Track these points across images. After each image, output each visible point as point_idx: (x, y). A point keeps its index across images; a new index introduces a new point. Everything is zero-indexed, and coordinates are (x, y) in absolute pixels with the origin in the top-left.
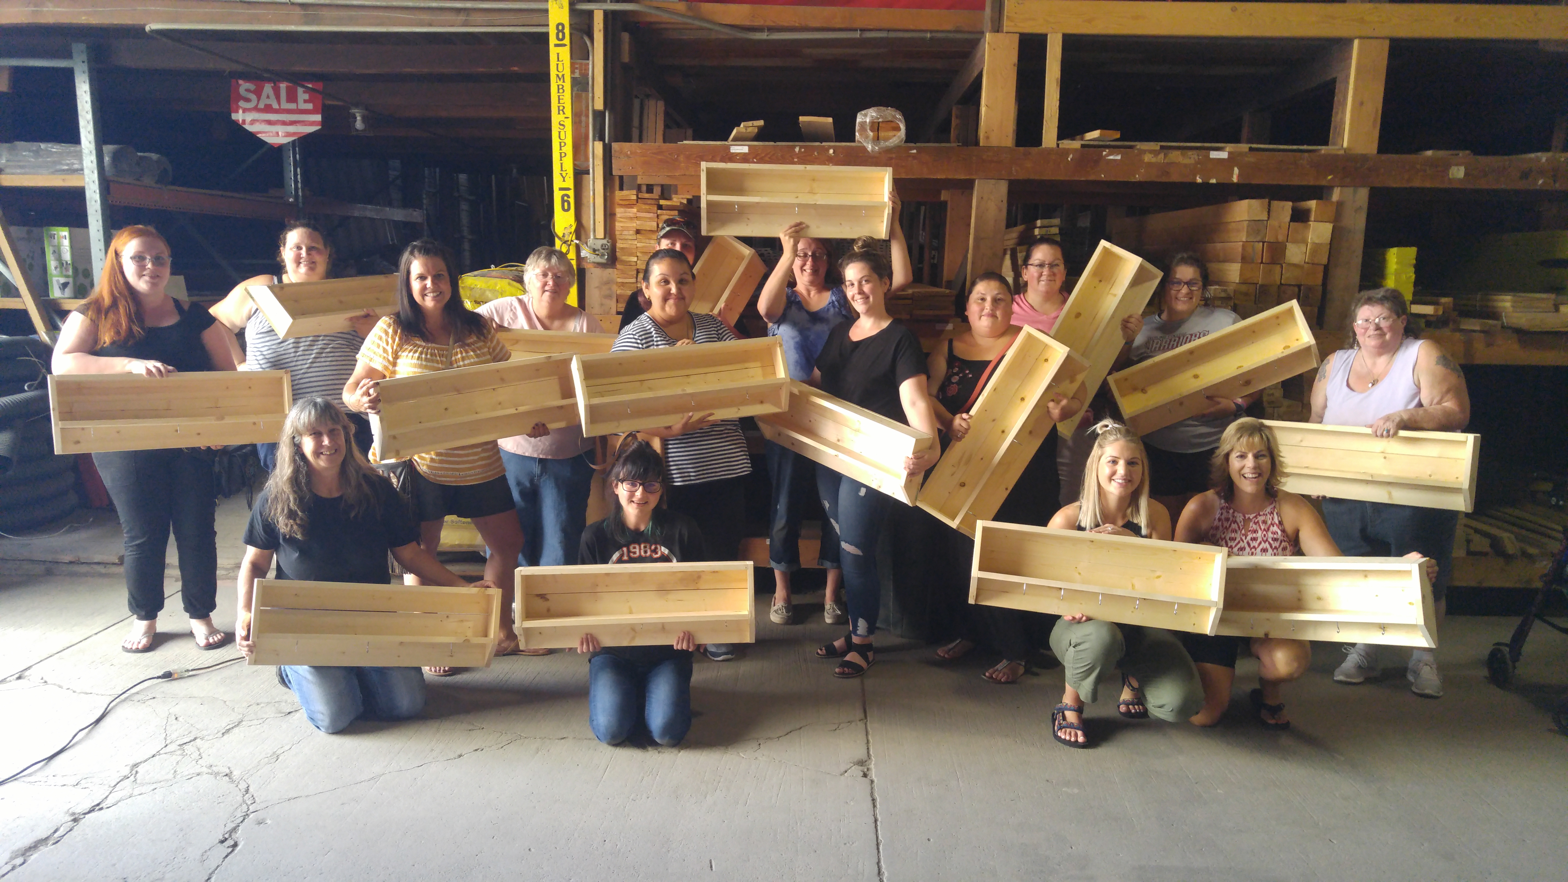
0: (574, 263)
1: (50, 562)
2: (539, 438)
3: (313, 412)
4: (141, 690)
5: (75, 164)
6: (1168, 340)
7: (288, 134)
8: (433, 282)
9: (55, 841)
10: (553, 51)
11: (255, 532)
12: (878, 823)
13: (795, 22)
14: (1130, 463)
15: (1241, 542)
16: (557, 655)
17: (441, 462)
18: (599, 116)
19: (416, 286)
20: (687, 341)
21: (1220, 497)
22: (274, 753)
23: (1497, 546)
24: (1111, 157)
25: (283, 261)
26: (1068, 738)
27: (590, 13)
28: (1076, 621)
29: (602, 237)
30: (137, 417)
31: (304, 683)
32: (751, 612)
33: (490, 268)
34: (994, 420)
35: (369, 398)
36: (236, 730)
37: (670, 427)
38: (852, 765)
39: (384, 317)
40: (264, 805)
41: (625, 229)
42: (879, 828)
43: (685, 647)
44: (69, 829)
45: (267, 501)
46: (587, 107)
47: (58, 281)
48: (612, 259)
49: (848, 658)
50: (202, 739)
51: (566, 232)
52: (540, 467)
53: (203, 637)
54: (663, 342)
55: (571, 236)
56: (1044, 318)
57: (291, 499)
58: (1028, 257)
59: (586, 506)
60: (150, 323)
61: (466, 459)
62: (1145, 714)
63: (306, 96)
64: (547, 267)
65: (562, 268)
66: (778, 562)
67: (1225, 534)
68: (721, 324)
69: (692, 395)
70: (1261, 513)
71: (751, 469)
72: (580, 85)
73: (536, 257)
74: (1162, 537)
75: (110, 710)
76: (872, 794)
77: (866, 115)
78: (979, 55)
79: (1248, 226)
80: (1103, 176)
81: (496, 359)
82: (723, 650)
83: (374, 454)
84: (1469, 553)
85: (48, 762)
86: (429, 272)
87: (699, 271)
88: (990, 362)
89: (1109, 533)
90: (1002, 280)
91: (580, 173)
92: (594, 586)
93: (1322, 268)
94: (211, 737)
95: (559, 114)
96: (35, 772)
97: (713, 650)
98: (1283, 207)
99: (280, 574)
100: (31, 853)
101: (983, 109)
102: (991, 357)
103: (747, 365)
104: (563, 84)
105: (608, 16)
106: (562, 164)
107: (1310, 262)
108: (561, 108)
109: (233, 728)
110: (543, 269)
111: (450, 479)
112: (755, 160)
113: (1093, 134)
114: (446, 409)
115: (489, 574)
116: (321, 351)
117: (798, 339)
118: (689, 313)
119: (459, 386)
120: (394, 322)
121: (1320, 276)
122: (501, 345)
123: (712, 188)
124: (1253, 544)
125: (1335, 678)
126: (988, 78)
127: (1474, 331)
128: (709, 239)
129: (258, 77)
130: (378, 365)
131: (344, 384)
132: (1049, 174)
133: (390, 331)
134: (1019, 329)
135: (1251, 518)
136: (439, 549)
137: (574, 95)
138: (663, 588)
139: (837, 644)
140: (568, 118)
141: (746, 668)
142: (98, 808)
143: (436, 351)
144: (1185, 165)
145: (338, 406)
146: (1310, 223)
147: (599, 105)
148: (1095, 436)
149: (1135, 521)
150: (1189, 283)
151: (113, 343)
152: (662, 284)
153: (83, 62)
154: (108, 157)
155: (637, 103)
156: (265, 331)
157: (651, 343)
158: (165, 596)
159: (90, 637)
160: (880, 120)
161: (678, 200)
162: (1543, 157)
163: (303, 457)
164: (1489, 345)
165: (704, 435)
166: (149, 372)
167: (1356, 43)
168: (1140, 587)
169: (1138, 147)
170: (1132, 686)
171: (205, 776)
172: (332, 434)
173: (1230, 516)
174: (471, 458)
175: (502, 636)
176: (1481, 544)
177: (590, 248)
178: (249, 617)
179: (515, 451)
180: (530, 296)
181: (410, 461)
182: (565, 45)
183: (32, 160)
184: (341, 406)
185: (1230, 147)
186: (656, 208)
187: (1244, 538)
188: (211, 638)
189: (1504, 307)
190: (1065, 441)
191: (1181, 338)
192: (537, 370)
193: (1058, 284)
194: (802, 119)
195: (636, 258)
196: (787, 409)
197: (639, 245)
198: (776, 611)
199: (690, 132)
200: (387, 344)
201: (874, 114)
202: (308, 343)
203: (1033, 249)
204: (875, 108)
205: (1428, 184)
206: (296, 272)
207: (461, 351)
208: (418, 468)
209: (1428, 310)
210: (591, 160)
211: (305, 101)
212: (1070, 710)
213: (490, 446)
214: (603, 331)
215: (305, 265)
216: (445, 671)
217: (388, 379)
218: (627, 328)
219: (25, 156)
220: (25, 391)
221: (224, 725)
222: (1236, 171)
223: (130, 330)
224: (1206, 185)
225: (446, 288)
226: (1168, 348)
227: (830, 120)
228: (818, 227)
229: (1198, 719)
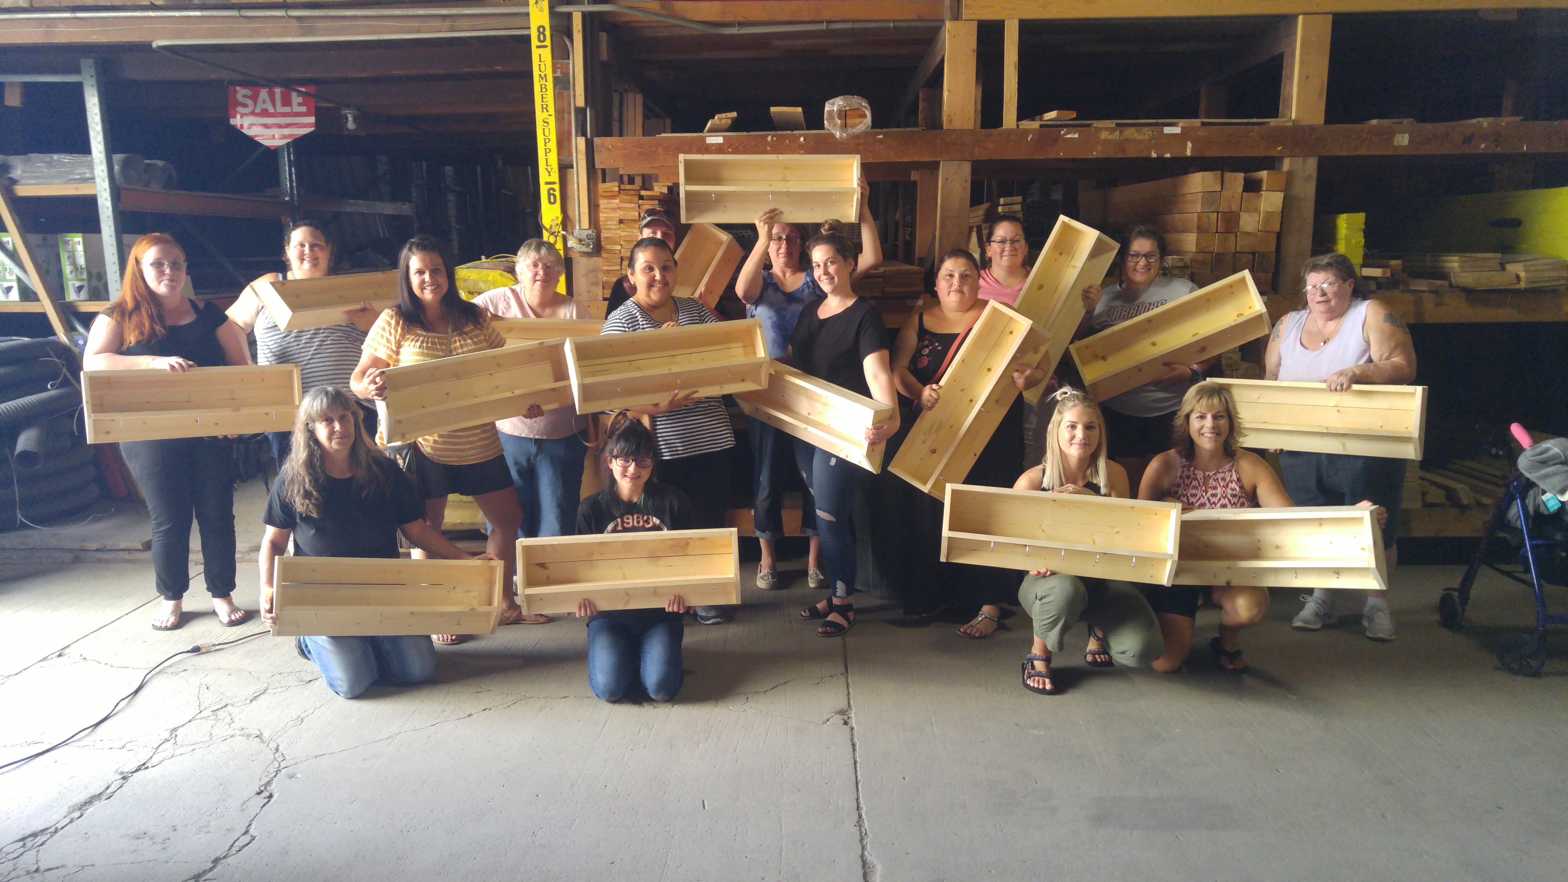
0: (562, 252)
1: (78, 550)
2: (534, 420)
3: (325, 400)
4: (174, 664)
5: (86, 173)
6: (1128, 309)
7: (284, 137)
8: (431, 276)
9: (108, 797)
10: (535, 53)
11: (274, 513)
12: (858, 765)
13: (764, 17)
14: (1088, 427)
15: (1202, 498)
16: (556, 623)
17: (444, 443)
18: (580, 112)
19: (415, 280)
20: (672, 323)
21: (1182, 456)
22: (299, 716)
23: (1452, 497)
24: (1069, 136)
25: (288, 260)
26: (1036, 686)
27: (569, 15)
28: (1041, 575)
29: (587, 227)
30: (162, 409)
31: (324, 652)
32: (736, 575)
33: (481, 259)
34: (962, 390)
35: (376, 386)
36: (262, 697)
37: (656, 405)
38: (834, 714)
39: (386, 310)
40: (292, 762)
41: (608, 219)
42: (858, 769)
43: (675, 610)
44: (119, 786)
45: (284, 484)
46: (569, 104)
47: (73, 285)
48: (598, 248)
49: (831, 618)
50: (233, 705)
51: (553, 224)
52: (536, 447)
53: (226, 614)
54: (649, 326)
55: (558, 227)
56: (1009, 290)
57: (307, 480)
58: (991, 234)
59: (581, 482)
60: (169, 322)
61: (466, 440)
62: (1109, 663)
63: (300, 100)
64: (537, 257)
65: (552, 259)
66: (763, 531)
67: (1186, 491)
68: (703, 307)
69: (678, 374)
70: (1220, 471)
71: (735, 443)
72: (562, 84)
73: (526, 249)
74: (1121, 495)
75: (147, 682)
76: (852, 739)
77: (833, 104)
78: (941, 41)
79: (1203, 197)
80: (1062, 154)
81: (492, 346)
82: (712, 614)
83: (381, 438)
84: (1427, 505)
85: (94, 728)
86: (426, 266)
87: (680, 257)
88: (958, 335)
89: (1070, 493)
90: (969, 256)
91: (564, 168)
92: (590, 555)
93: (1274, 236)
94: (240, 704)
95: (543, 112)
96: (84, 737)
97: (703, 614)
98: (1235, 179)
99: (298, 551)
100: (87, 807)
101: (945, 94)
102: (959, 330)
103: (728, 346)
104: (546, 83)
105: (587, 17)
106: (547, 159)
107: (1263, 230)
108: (545, 106)
109: (259, 695)
110: (534, 260)
111: (453, 459)
112: (730, 150)
113: (1052, 115)
114: (447, 394)
115: (491, 548)
116: (321, 343)
117: (774, 319)
118: (672, 297)
119: (459, 373)
120: (396, 314)
121: (1273, 243)
122: (496, 333)
123: (690, 178)
124: (1213, 500)
125: (1294, 625)
126: (948, 64)
127: (1423, 291)
128: (688, 227)
129: (254, 84)
130: (383, 354)
131: (351, 374)
132: (1010, 153)
133: (393, 322)
134: (985, 303)
135: (1211, 475)
136: (443, 528)
137: (556, 93)
138: (654, 555)
139: (820, 606)
140: (551, 115)
141: (734, 631)
142: (143, 767)
143: (436, 340)
144: (1141, 142)
145: (346, 394)
146: (1262, 192)
147: (580, 102)
148: (1055, 402)
149: (1095, 482)
150: (1147, 256)
151: (138, 343)
152: (647, 271)
153: (92, 76)
154: (118, 166)
155: (616, 97)
156: (271, 326)
157: (637, 327)
158: (190, 577)
159: (122, 617)
160: (847, 108)
161: (660, 188)
162: (1485, 122)
163: (317, 442)
164: (1439, 304)
165: (690, 411)
166: (172, 367)
167: (1301, 18)
168: (1101, 542)
169: (1095, 125)
170: (1097, 637)
171: (238, 738)
172: (342, 419)
173: (1191, 474)
174: (471, 439)
175: (505, 606)
176: (1436, 496)
177: (576, 238)
178: (271, 592)
179: (512, 433)
180: (523, 286)
181: (415, 443)
182: (546, 46)
183: (46, 170)
184: (350, 393)
185: (1182, 122)
186: (637, 199)
187: (1204, 494)
188: (233, 615)
189: (1453, 267)
190: (1031, 407)
191: (1141, 306)
192: (531, 355)
193: (1020, 258)
194: (773, 109)
195: (620, 246)
196: (767, 387)
197: (622, 234)
198: (762, 578)
199: (668, 122)
200: (391, 334)
201: (841, 103)
202: (308, 336)
203: (995, 226)
204: (842, 97)
205: (1374, 152)
206: (300, 268)
207: (459, 339)
208: (422, 449)
209: (1376, 272)
210: (574, 155)
211: (299, 104)
212: (1038, 659)
213: (488, 428)
214: (592, 317)
215: (309, 262)
216: (452, 640)
217: (392, 368)
218: (614, 313)
219: (39, 167)
220: (49, 390)
221: (251, 693)
222: (1189, 145)
223: (152, 329)
224: (1160, 159)
225: (443, 281)
226: (1128, 316)
227: (800, 109)
228: (791, 213)
229: (1159, 664)
